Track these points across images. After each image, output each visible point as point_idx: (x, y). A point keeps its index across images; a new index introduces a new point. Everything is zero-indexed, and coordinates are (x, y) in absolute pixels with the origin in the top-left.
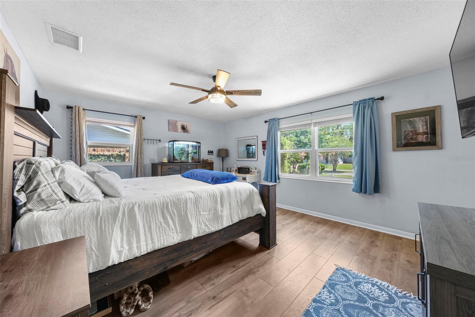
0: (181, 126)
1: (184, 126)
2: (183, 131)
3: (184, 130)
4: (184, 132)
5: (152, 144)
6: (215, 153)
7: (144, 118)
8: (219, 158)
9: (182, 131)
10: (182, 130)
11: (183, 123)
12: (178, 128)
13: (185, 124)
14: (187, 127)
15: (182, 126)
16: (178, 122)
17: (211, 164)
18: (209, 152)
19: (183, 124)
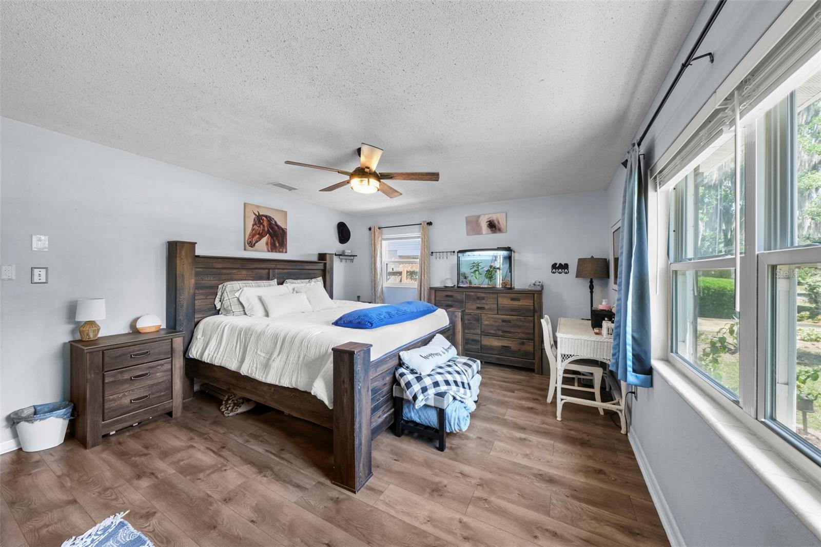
0: (488, 223)
1: (493, 221)
2: (492, 230)
3: (494, 229)
4: (493, 233)
5: (445, 257)
6: (573, 268)
7: (430, 224)
8: (580, 280)
9: (491, 232)
10: (489, 230)
11: (490, 216)
12: (481, 228)
13: (494, 217)
14: (498, 222)
15: (490, 221)
16: (481, 218)
17: (534, 294)
18: (554, 266)
19: (490, 219)
